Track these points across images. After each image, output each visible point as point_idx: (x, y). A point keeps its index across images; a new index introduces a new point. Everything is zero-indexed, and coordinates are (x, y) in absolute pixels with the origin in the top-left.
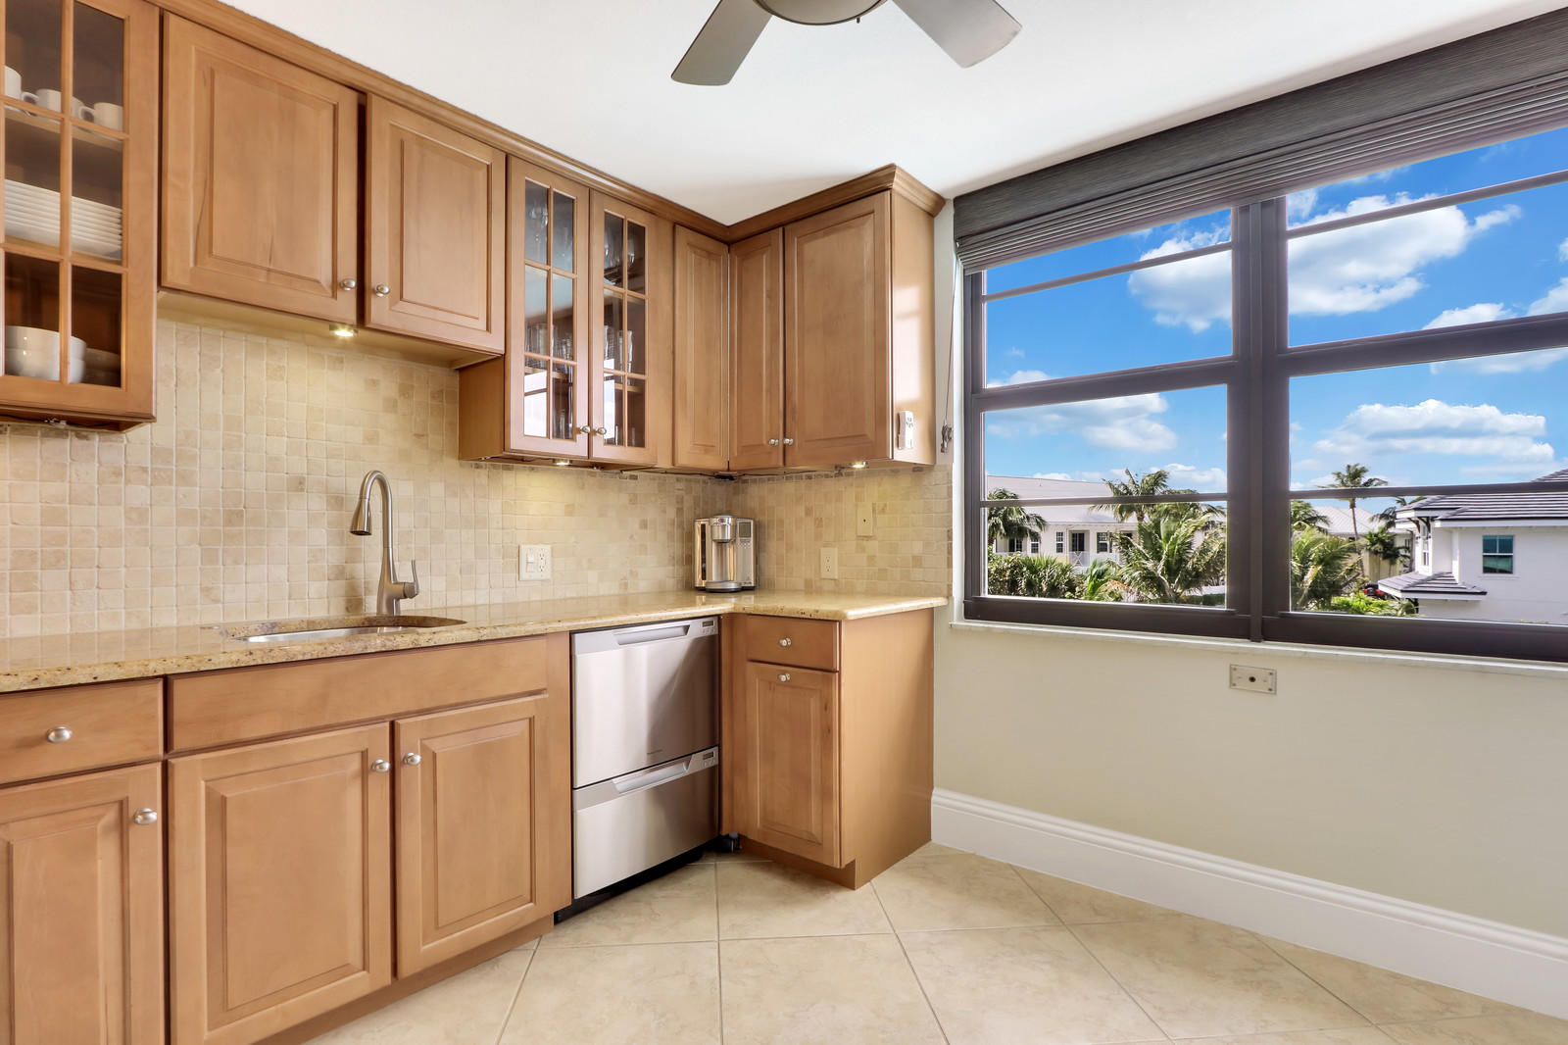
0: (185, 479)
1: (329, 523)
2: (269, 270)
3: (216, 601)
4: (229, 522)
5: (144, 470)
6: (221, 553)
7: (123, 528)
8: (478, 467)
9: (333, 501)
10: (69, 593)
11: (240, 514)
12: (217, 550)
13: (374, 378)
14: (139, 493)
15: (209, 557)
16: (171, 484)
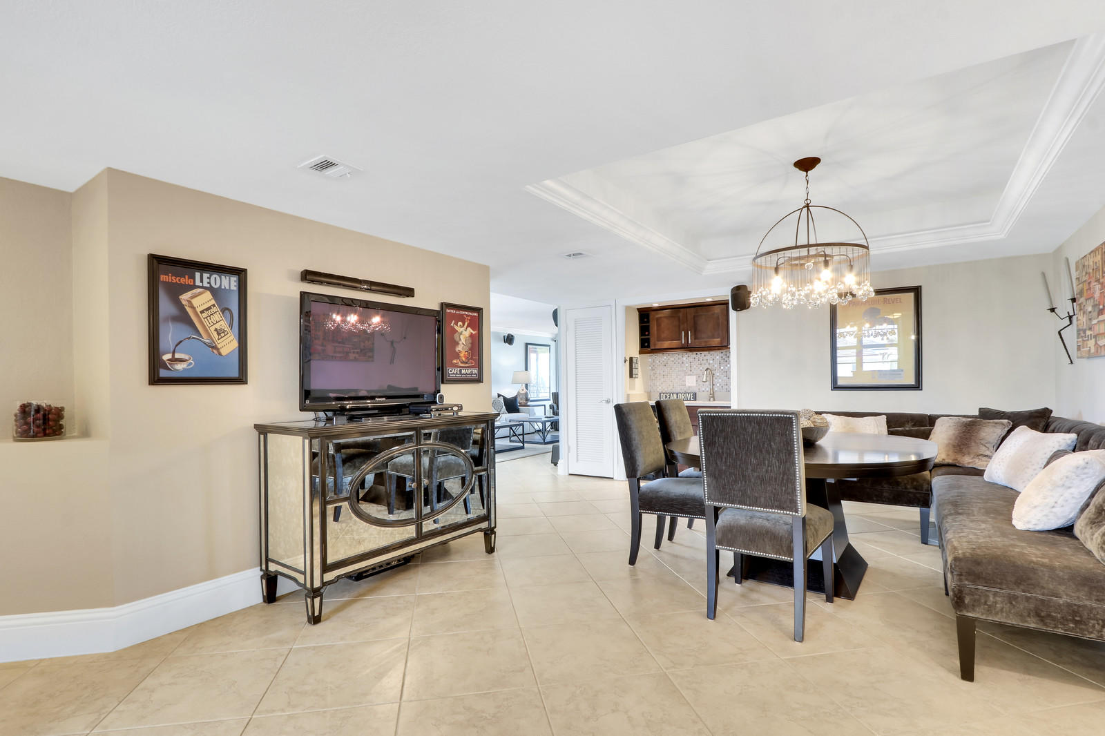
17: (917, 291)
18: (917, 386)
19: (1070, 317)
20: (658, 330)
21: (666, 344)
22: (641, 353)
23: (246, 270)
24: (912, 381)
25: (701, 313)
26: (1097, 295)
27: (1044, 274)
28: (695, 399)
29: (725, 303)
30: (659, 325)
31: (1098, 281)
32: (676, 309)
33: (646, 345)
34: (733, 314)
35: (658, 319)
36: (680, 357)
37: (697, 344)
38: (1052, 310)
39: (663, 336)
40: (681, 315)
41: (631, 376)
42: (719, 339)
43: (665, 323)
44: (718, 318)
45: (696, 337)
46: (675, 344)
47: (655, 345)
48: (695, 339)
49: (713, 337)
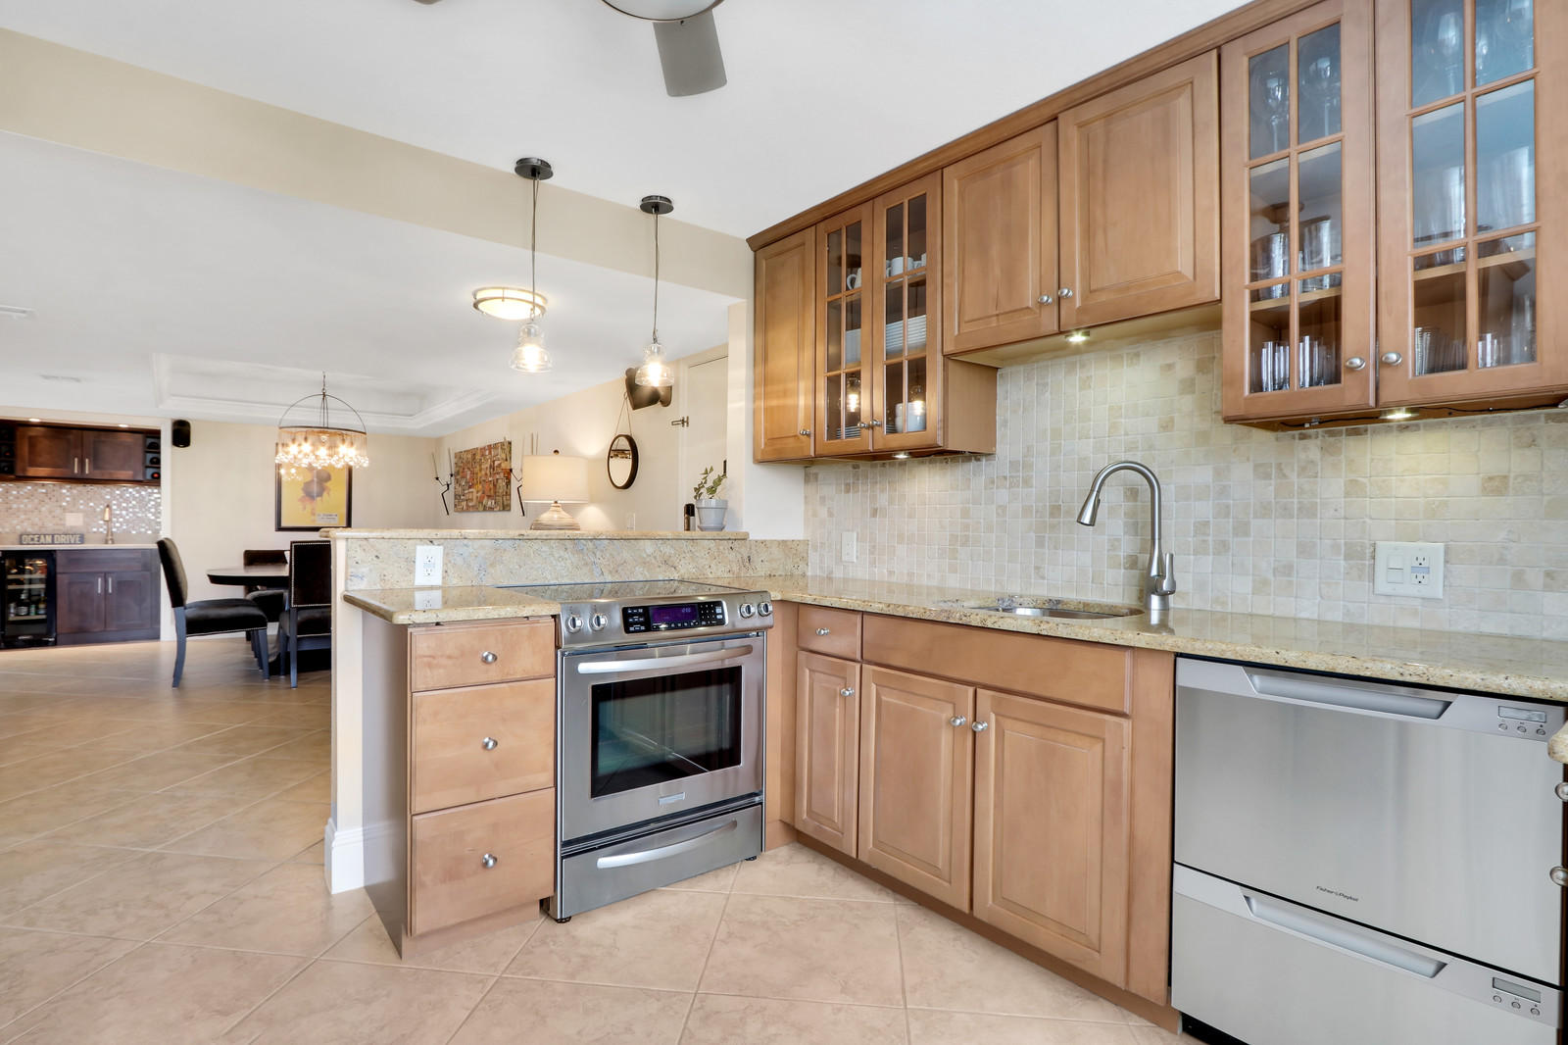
0: (1027, 482)
1: (1125, 514)
2: (997, 315)
3: (1043, 578)
4: (1052, 515)
5: (1005, 478)
6: (1047, 539)
7: (995, 520)
8: (1303, 437)
9: (1129, 493)
10: (970, 562)
11: (1059, 508)
12: (1044, 537)
13: (1168, 362)
14: (1003, 495)
15: (1040, 543)
16: (1018, 486)
19: (448, 485)
20: (30, 452)
25: (103, 439)
26: (468, 477)
27: (433, 454)
28: (82, 542)
29: (154, 434)
30: (31, 445)
31: (468, 468)
32: (61, 428)
33: (9, 469)
34: (167, 449)
35: (31, 438)
36: (57, 489)
37: (98, 475)
38: (437, 479)
39: (40, 460)
40: (70, 437)
42: (131, 473)
43: (44, 444)
44: (131, 447)
45: (95, 465)
46: (58, 472)
47: (24, 470)
48: (95, 469)
49: (123, 469)
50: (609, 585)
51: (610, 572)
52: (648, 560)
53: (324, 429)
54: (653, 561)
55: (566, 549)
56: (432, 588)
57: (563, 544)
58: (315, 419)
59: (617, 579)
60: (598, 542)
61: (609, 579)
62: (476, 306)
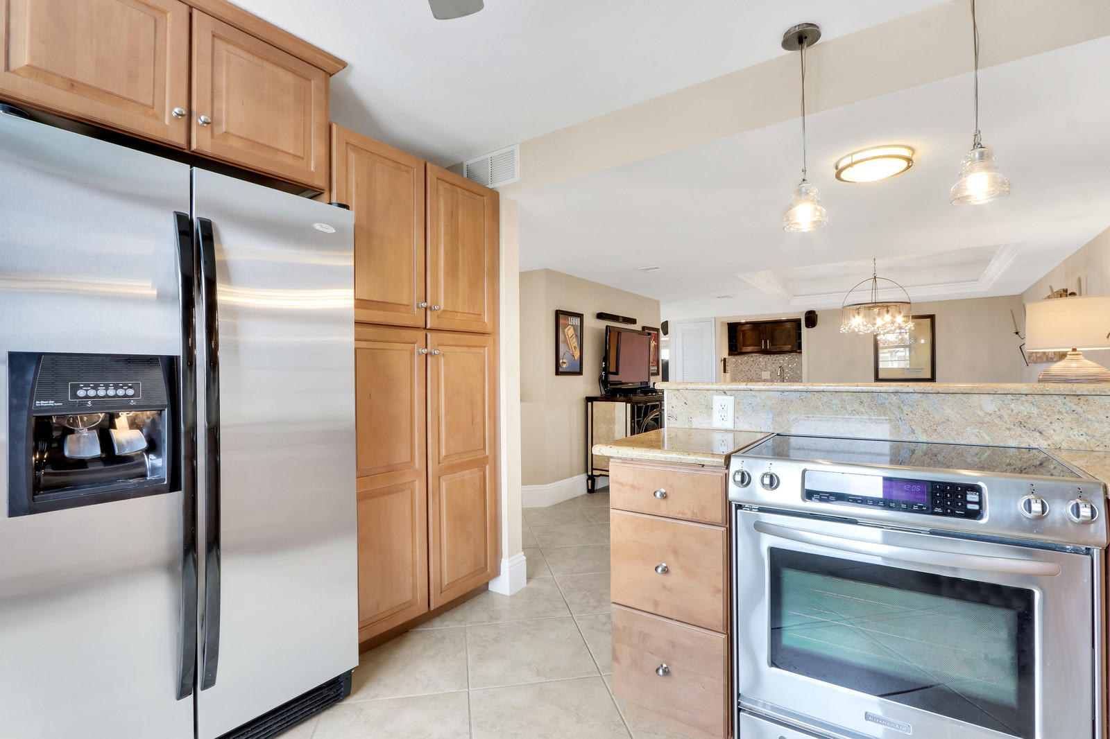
17: (932, 317)
18: (933, 379)
20: (743, 339)
21: (749, 349)
22: (730, 354)
23: (583, 315)
24: (929, 376)
25: (777, 328)
27: (1012, 311)
29: (798, 322)
30: (744, 335)
32: (756, 326)
33: (734, 349)
34: (804, 330)
35: (743, 331)
36: (758, 357)
37: (773, 349)
38: (1017, 333)
39: (748, 343)
40: (761, 328)
41: (725, 371)
42: (790, 346)
43: (749, 334)
44: (789, 331)
45: (772, 344)
46: (756, 348)
47: (741, 349)
48: (772, 345)
49: (786, 345)
50: (925, 446)
51: (925, 431)
52: (987, 419)
53: (875, 304)
54: (997, 421)
55: (862, 402)
56: (727, 431)
57: (857, 397)
58: (867, 298)
59: (934, 438)
60: (905, 396)
61: (924, 438)
62: (838, 176)
